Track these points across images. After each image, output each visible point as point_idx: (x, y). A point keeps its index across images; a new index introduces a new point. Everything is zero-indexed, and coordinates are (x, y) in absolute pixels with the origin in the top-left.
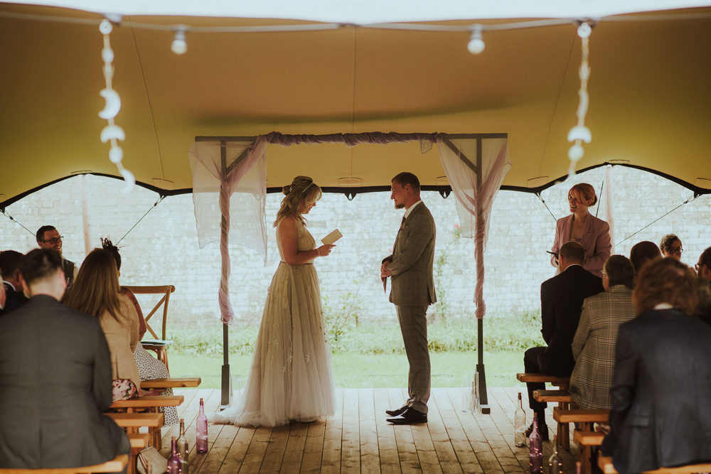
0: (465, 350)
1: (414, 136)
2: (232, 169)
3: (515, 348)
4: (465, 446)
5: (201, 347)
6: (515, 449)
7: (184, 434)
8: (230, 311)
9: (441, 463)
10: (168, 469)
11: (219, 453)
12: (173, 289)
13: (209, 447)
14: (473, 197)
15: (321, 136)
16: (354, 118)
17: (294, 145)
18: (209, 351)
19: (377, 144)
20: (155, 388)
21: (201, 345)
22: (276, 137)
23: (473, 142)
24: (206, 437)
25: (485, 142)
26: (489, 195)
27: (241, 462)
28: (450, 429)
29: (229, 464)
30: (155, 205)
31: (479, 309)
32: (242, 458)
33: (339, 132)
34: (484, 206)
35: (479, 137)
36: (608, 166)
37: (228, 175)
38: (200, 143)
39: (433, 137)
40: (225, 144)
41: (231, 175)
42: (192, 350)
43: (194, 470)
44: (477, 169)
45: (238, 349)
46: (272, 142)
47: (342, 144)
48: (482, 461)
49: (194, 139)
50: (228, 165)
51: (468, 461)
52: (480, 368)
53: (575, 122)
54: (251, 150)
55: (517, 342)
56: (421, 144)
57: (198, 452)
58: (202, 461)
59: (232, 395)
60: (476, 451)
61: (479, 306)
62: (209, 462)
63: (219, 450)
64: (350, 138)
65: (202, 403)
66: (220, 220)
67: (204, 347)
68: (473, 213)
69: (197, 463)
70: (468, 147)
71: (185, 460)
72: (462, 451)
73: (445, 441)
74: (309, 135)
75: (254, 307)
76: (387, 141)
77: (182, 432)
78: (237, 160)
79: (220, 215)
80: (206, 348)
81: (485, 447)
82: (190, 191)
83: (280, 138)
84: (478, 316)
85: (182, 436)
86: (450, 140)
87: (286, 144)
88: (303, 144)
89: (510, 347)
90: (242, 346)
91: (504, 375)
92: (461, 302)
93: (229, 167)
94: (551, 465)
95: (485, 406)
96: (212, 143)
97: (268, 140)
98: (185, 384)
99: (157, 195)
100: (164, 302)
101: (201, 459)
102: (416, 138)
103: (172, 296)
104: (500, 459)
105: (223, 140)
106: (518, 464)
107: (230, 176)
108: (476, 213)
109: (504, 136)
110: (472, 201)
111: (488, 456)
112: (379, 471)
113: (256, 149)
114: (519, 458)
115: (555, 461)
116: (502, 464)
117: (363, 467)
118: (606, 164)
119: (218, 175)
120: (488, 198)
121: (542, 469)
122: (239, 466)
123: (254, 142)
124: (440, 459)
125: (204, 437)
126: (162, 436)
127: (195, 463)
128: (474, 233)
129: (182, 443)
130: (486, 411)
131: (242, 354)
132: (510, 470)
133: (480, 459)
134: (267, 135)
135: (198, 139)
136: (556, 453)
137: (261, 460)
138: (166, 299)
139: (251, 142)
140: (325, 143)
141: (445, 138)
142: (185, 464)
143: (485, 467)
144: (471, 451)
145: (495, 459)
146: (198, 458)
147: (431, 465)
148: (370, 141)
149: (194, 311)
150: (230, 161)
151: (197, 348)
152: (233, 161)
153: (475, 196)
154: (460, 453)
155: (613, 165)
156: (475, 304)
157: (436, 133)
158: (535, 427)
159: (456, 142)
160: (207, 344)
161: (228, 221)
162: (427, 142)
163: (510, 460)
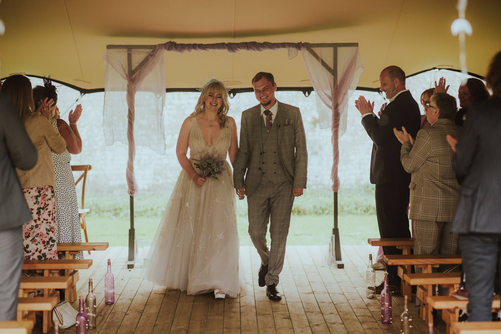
0: (320, 214)
1: (283, 45)
2: (137, 71)
3: (359, 212)
4: (326, 298)
5: (116, 212)
6: (367, 301)
7: (92, 291)
8: (134, 186)
9: (307, 314)
10: (76, 324)
11: (123, 304)
12: (90, 168)
13: (116, 299)
14: (330, 94)
15: (208, 45)
16: (235, 34)
17: (186, 52)
18: (122, 214)
19: (253, 51)
20: (70, 251)
21: (116, 210)
22: (171, 46)
23: (331, 49)
24: (112, 291)
25: (340, 50)
26: (343, 93)
27: (142, 313)
28: (313, 282)
29: (131, 315)
30: (77, 101)
31: (334, 184)
32: (142, 309)
33: (222, 42)
34: (339, 101)
35: (335, 46)
36: (436, 70)
37: (133, 76)
38: (111, 50)
39: (298, 46)
40: (131, 51)
41: (136, 76)
42: (109, 214)
43: (102, 320)
44: (334, 72)
45: (145, 213)
46: (169, 49)
47: (225, 52)
48: (340, 312)
49: (106, 47)
50: (133, 68)
51: (329, 312)
52: (336, 231)
53: (456, 16)
54: (151, 56)
55: (360, 208)
56: (289, 51)
57: (107, 303)
58: (109, 311)
59: (137, 252)
60: (335, 303)
61: (335, 182)
62: (115, 313)
63: (123, 301)
64: (231, 47)
65: (109, 263)
66: (127, 113)
67: (118, 211)
68: (330, 108)
69: (105, 314)
70: (327, 54)
71: (93, 313)
72: (323, 302)
73: (309, 293)
74: (198, 44)
75: (158, 180)
76: (261, 49)
77: (91, 290)
78: (140, 64)
79: (127, 108)
80: (120, 213)
81: (341, 299)
82: (102, 90)
83: (175, 46)
84: (334, 190)
85: (91, 293)
86: (312, 48)
87: (180, 51)
88: (193, 51)
89: (355, 211)
90: (147, 210)
91: (352, 234)
92: (317, 177)
93: (134, 70)
94: (402, 320)
95: (339, 262)
96: (120, 50)
97: (165, 48)
98: (95, 248)
99: (78, 92)
100: (83, 178)
101: (108, 310)
102: (285, 47)
103: (89, 173)
104: (355, 310)
105: (129, 48)
106: (370, 315)
107: (134, 77)
108: (333, 108)
109: (356, 45)
110: (330, 98)
111: (345, 308)
112: (256, 321)
113: (156, 55)
114: (372, 309)
115: (406, 318)
116: (357, 315)
117: (242, 317)
118: (434, 68)
119: (125, 76)
120: (342, 95)
121: (391, 320)
122: (139, 317)
123: (154, 49)
124: (306, 310)
125: (111, 291)
126: (77, 290)
127: (103, 313)
128: (331, 123)
129: (91, 299)
130: (341, 266)
131: (148, 217)
132: (364, 320)
133: (338, 310)
134: (164, 44)
135: (109, 47)
136: (407, 310)
137: (158, 311)
138: (85, 175)
139: (152, 50)
140: (211, 51)
141: (308, 46)
142: (93, 316)
143: (344, 318)
144: (331, 303)
145: (351, 309)
146: (105, 309)
147: (298, 315)
148: (248, 49)
149: (111, 183)
150: (135, 65)
151: (113, 212)
152: (137, 65)
153: (332, 94)
154: (322, 304)
155: (439, 69)
156: (331, 180)
157: (301, 42)
158: (386, 285)
159: (317, 50)
160: (121, 209)
161: (134, 113)
162: (293, 50)
163: (364, 310)
